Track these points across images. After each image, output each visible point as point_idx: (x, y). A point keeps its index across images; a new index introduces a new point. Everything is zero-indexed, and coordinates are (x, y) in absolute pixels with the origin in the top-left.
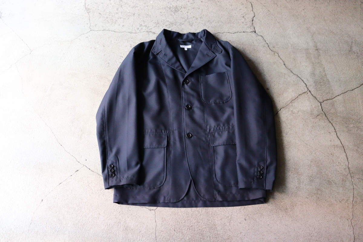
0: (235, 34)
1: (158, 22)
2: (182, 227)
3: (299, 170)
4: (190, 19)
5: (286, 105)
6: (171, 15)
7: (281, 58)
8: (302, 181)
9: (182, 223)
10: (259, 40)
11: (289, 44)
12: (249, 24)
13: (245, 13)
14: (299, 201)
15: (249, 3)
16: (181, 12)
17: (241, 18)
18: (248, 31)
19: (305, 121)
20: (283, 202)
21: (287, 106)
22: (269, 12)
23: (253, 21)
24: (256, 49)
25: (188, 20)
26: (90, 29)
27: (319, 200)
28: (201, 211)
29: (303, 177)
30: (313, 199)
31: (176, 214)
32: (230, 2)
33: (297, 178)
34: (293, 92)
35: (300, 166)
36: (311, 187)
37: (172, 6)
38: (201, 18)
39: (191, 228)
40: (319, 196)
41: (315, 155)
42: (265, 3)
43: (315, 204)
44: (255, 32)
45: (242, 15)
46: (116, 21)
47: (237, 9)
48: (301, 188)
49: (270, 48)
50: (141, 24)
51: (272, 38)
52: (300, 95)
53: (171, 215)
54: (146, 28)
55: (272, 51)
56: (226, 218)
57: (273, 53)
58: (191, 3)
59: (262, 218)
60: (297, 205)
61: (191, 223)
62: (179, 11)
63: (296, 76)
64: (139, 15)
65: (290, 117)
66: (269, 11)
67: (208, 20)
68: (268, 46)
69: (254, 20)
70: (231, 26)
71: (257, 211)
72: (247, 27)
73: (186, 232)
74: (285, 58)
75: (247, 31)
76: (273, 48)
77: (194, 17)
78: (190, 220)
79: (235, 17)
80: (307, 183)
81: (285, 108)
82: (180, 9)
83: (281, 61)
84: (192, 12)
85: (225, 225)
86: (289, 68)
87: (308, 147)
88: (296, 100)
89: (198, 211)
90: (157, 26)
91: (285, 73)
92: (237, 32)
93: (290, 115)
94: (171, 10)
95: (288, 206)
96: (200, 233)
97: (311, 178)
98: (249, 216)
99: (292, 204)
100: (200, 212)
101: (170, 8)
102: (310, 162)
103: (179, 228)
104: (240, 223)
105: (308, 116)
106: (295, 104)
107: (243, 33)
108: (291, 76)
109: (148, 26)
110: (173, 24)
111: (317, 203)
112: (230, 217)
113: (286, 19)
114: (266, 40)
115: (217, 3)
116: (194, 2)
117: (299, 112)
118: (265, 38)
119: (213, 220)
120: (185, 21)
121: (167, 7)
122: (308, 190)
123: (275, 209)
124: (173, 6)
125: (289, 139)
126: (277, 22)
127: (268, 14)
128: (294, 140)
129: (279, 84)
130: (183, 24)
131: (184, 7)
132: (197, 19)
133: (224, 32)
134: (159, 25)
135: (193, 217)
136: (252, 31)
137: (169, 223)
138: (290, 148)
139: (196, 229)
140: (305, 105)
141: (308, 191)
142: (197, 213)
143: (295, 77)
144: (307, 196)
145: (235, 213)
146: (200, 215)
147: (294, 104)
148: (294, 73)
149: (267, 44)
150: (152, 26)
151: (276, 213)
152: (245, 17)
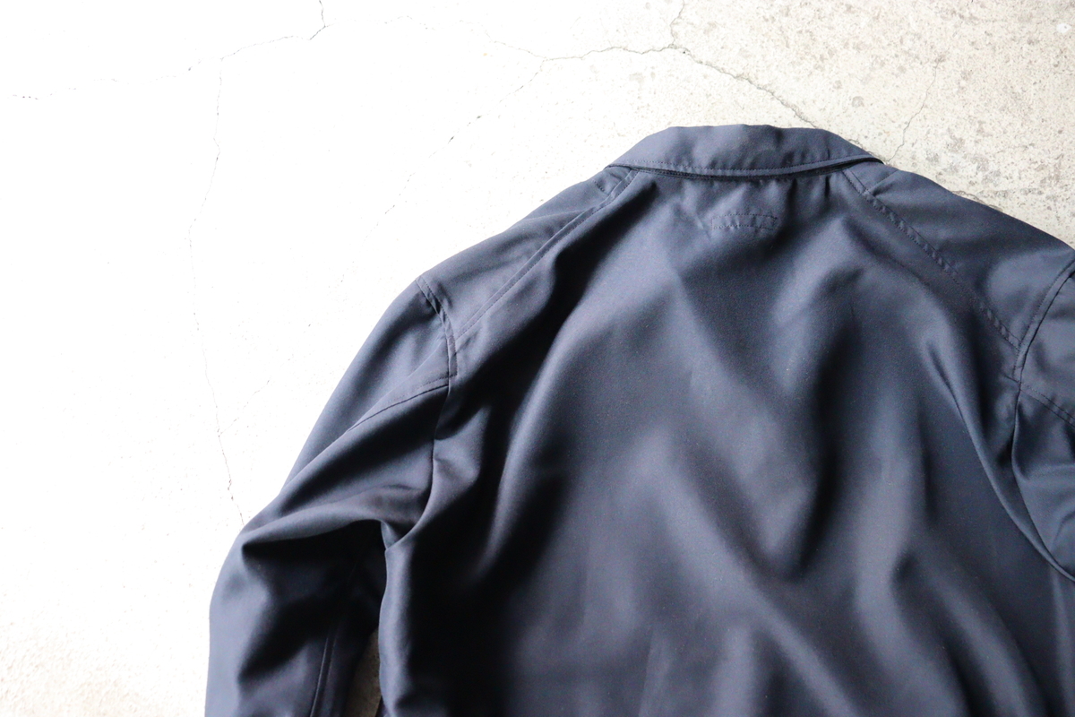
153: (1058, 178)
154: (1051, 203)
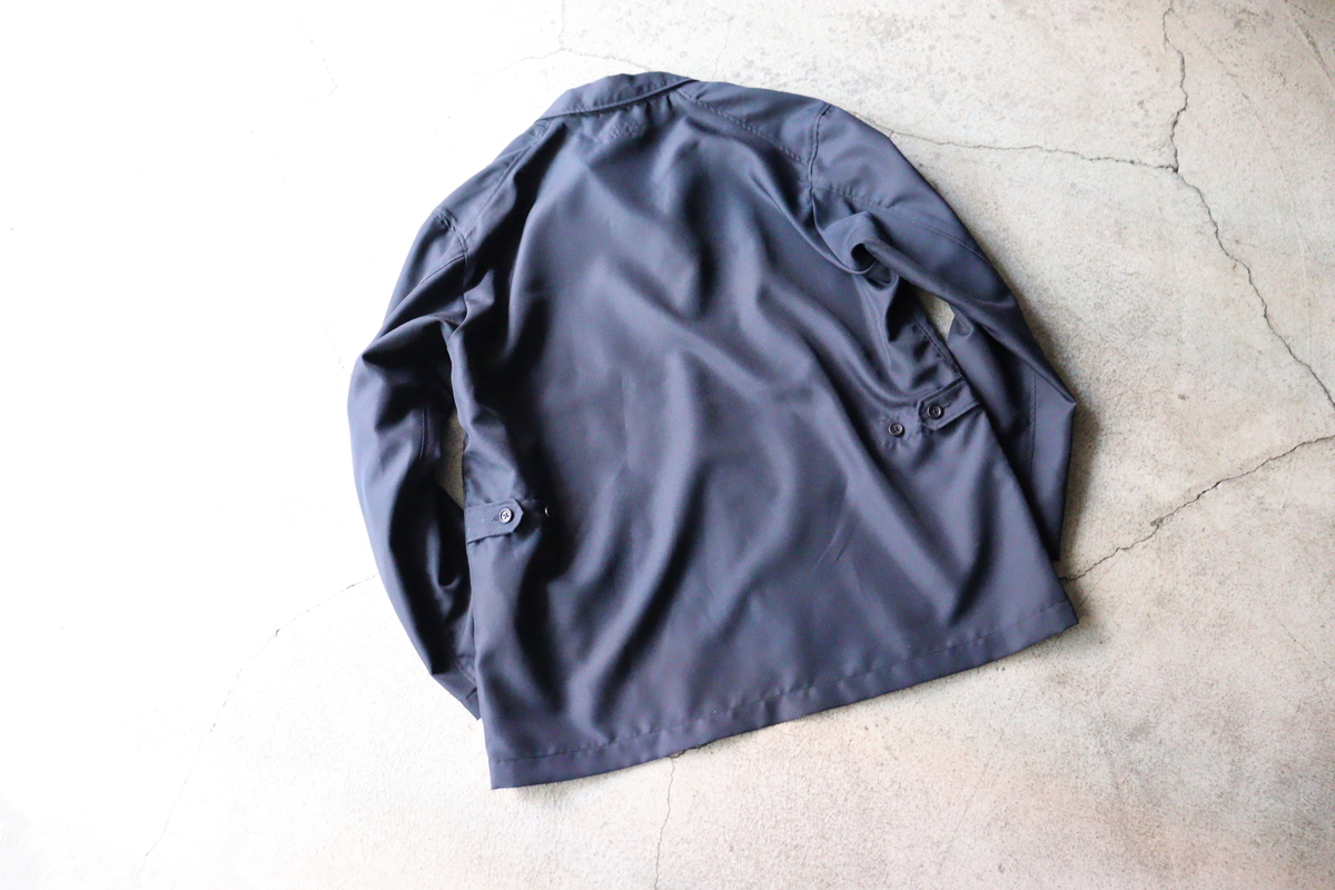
0: (1098, 162)
1: (814, 63)
2: (762, 841)
3: (1245, 729)
4: (937, 73)
5: (1240, 473)
6: (869, 46)
7: (1259, 286)
8: (1247, 775)
9: (763, 825)
10: (1184, 201)
11: (1300, 241)
12: (1159, 135)
13: (1149, 89)
14: (1221, 845)
15: (1175, 52)
16: (909, 40)
17: (1132, 105)
18: (1149, 161)
19: (1305, 548)
20: (1158, 838)
21: (1245, 478)
22: (1245, 101)
23: (1177, 127)
24: (1165, 234)
25: (928, 78)
26: (561, 42)
27: (1304, 867)
28: (843, 798)
29: (1253, 758)
30: (1277, 855)
31: (751, 789)
32: (1099, 37)
33: (1230, 759)
34: (1278, 427)
35: (1250, 716)
36: (1279, 805)
37: (876, 14)
38: (978, 78)
39: (793, 853)
40: (1306, 849)
41: (1319, 688)
42: (1236, 65)
43: (1285, 875)
44: (1176, 170)
45: (1136, 93)
46: (662, 31)
47: (1122, 67)
48: (1240, 798)
49: (1223, 241)
50: (749, 58)
51: (1238, 206)
52: (1304, 443)
53: (729, 789)
54: (768, 78)
55: (1227, 254)
56: (928, 844)
57: (1230, 263)
58: (951, 16)
59: (1067, 876)
60: (1211, 861)
61: (798, 834)
62: (900, 35)
63: (1304, 369)
64: (748, 24)
65: (1248, 522)
66: (1247, 97)
67: (1003, 92)
68: (1216, 232)
69: (1179, 122)
70: (1087, 130)
71: (1052, 849)
72: (1149, 146)
73: (771, 862)
74: (1275, 291)
75: (1144, 161)
76: (1234, 245)
77: (952, 70)
78: (795, 823)
79: (1108, 96)
80: (1266, 788)
81: (1234, 484)
82: (907, 29)
83: (1256, 301)
84: (949, 50)
85: (922, 869)
86: (1283, 334)
87: (1295, 651)
88: (1285, 459)
89: (832, 795)
90: (810, 78)
91: (1261, 348)
92: (1107, 158)
93: (1249, 514)
94: (872, 28)
95: (1172, 856)
96: (822, 880)
97: (1287, 773)
98: (1018, 858)
99: (1189, 853)
100: (840, 801)
101: (868, 20)
102: (1292, 711)
103: (751, 844)
104: (979, 877)
105: (1318, 533)
106: (1279, 476)
107: (1130, 165)
108: (1282, 365)
109: (774, 71)
110: (869, 84)
111: (1290, 874)
112: (945, 846)
113: (1308, 138)
114: (1212, 207)
115: (1052, 31)
116: (964, 15)
117: (1287, 510)
118: (1209, 200)
119: (880, 842)
120: (916, 80)
121: (859, 12)
122: (1266, 814)
123: (1122, 856)
124: (881, 14)
125: (1228, 605)
126: (1269, 147)
127: (1238, 107)
128: (1247, 613)
129: (1229, 385)
130: (906, 89)
131: (921, 25)
132: (963, 78)
133: (1057, 150)
134: (816, 75)
135: (811, 814)
136: (1166, 164)
137: (718, 818)
138: (1226, 639)
139: (812, 863)
140: (1319, 488)
141: (1263, 820)
142: (827, 804)
143: (1299, 371)
144: (1258, 839)
145: (967, 833)
146: (835, 811)
147: (1272, 475)
148: (1297, 354)
149: (1215, 224)
150: (789, 73)
151: (1121, 873)
152: (1148, 106)
153: (815, 69)
154: (814, 83)
